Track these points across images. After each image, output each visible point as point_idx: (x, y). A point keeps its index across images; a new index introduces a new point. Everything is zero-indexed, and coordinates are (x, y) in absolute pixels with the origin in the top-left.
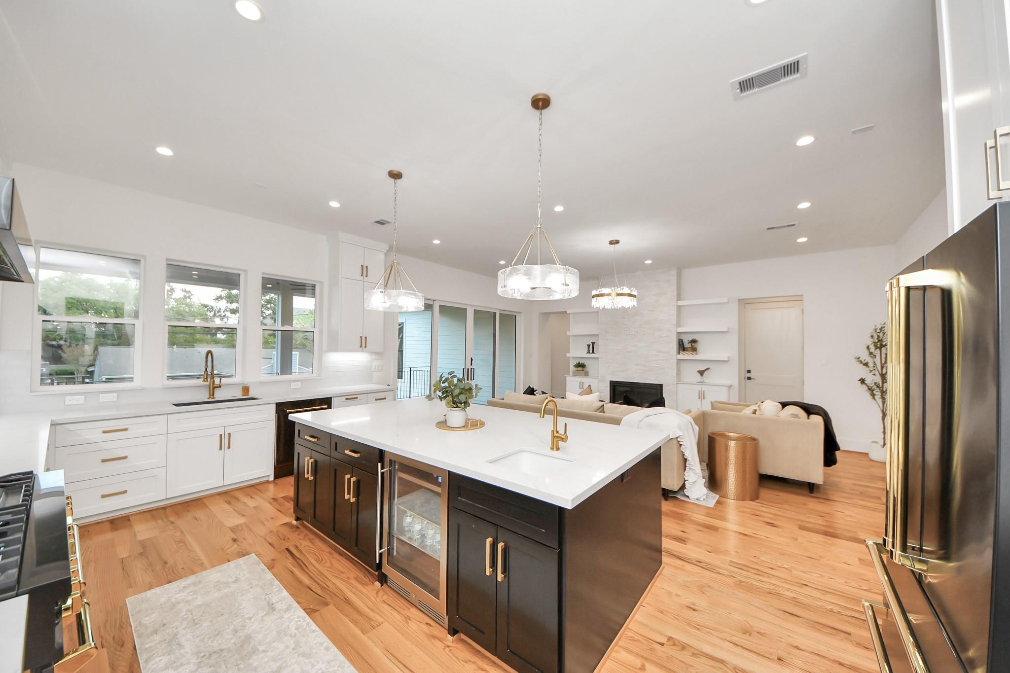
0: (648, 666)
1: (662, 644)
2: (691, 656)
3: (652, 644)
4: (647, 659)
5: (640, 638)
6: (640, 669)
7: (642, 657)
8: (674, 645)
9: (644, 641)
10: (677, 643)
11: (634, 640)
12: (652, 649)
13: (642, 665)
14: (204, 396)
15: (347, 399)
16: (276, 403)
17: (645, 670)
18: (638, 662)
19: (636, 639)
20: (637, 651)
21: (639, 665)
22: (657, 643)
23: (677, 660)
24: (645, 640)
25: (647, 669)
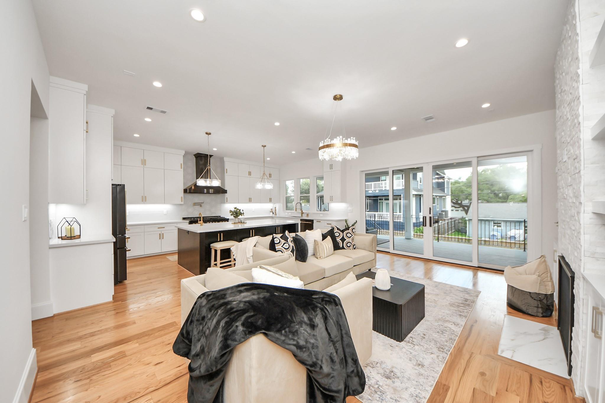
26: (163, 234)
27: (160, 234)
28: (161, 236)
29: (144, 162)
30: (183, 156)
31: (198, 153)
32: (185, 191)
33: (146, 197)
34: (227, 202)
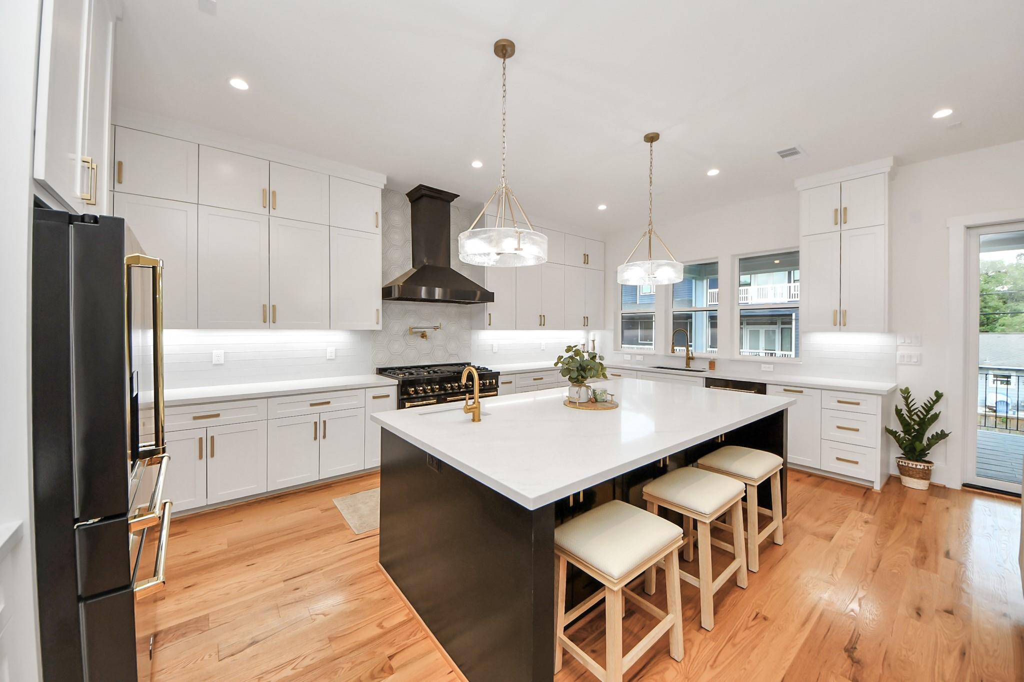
0: (378, 631)
1: (391, 657)
2: (360, 677)
3: (397, 649)
4: (385, 634)
5: (409, 642)
6: (381, 623)
7: (390, 631)
8: (382, 670)
9: (405, 642)
10: (382, 674)
11: (411, 635)
12: (391, 644)
13: (383, 626)
14: (684, 366)
15: (785, 390)
16: (706, 378)
17: (377, 626)
18: (388, 625)
19: (411, 637)
20: (398, 630)
21: (384, 624)
22: (397, 653)
23: (366, 660)
24: (405, 645)
25: (378, 628)
26: (325, 422)
27: (316, 423)
28: (320, 431)
29: (269, 199)
30: (382, 190)
31: (421, 187)
32: (387, 293)
33: (274, 307)
34: (489, 325)
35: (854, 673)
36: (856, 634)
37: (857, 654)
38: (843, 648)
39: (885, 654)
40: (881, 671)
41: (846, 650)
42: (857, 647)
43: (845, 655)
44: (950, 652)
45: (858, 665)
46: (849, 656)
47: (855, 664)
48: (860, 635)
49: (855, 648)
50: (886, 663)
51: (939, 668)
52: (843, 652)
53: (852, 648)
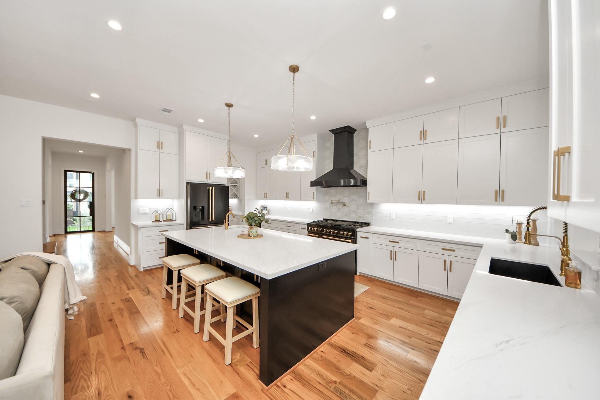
35: (134, 345)
36: (146, 357)
37: (138, 351)
38: (144, 349)
39: (130, 361)
40: (127, 353)
41: (143, 349)
42: (140, 353)
43: (142, 347)
44: (106, 388)
45: (135, 348)
46: (140, 348)
47: (136, 347)
48: (144, 358)
49: (141, 352)
50: (127, 357)
51: (107, 375)
52: (143, 347)
53: (142, 351)
